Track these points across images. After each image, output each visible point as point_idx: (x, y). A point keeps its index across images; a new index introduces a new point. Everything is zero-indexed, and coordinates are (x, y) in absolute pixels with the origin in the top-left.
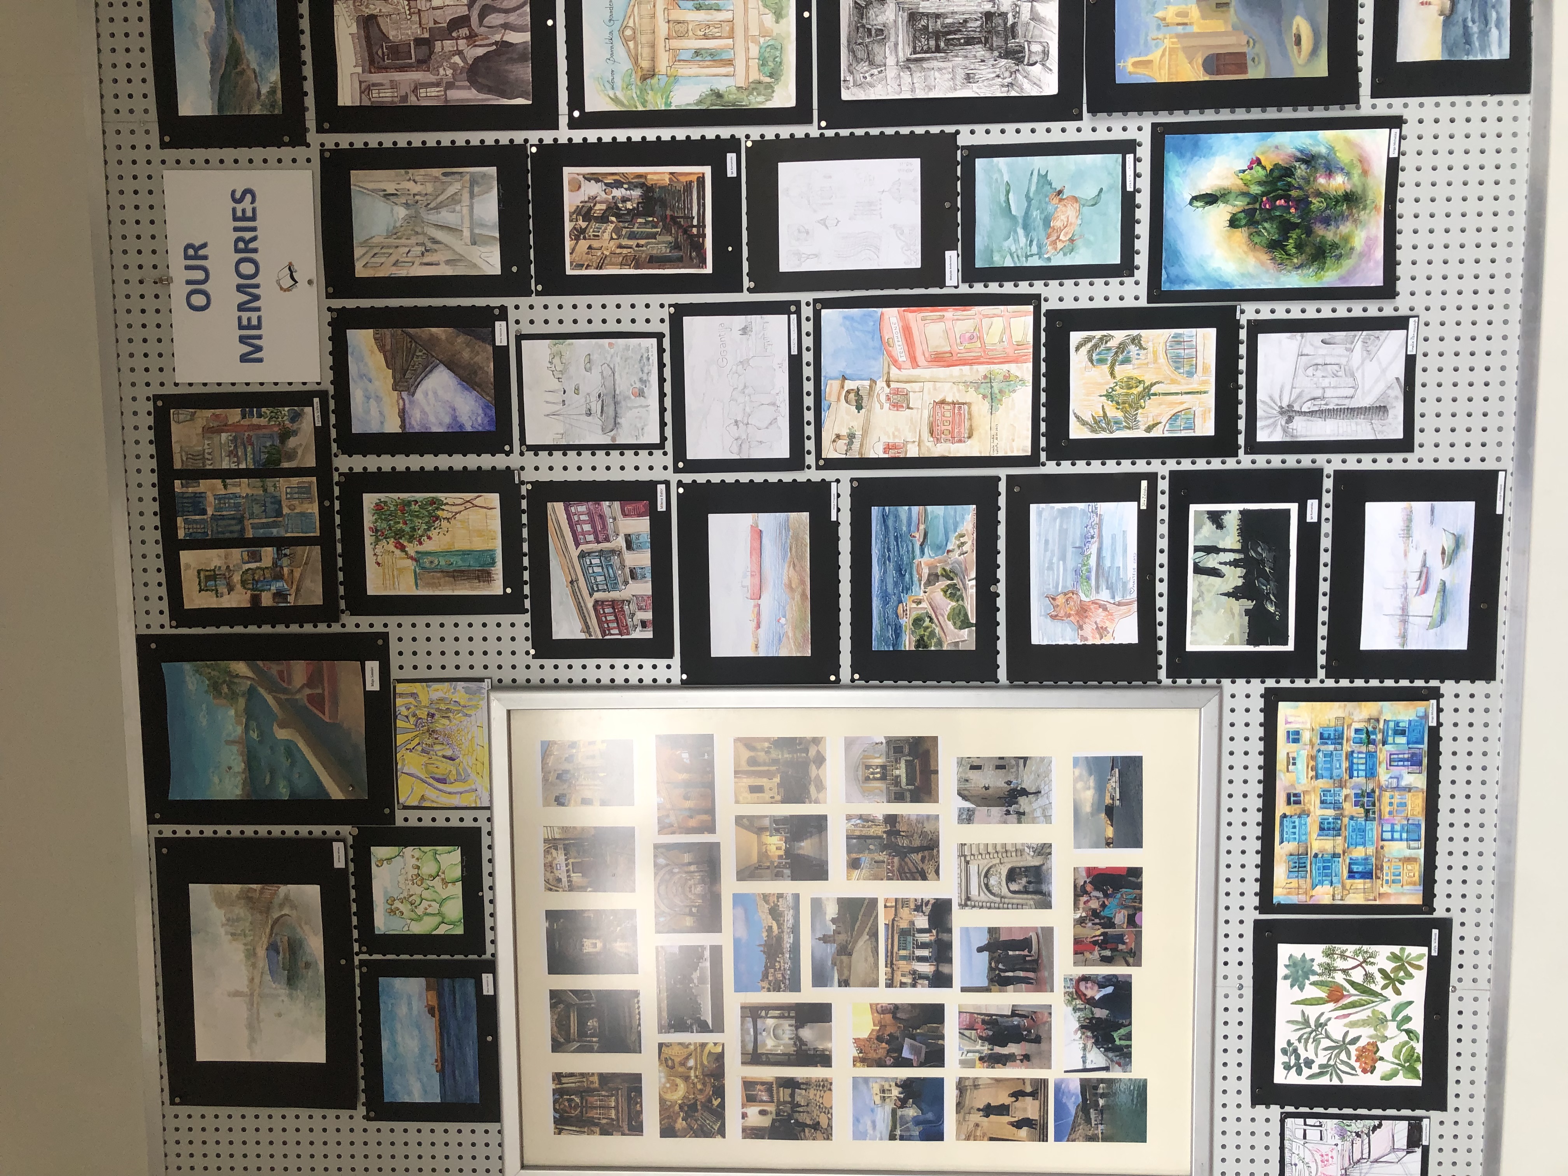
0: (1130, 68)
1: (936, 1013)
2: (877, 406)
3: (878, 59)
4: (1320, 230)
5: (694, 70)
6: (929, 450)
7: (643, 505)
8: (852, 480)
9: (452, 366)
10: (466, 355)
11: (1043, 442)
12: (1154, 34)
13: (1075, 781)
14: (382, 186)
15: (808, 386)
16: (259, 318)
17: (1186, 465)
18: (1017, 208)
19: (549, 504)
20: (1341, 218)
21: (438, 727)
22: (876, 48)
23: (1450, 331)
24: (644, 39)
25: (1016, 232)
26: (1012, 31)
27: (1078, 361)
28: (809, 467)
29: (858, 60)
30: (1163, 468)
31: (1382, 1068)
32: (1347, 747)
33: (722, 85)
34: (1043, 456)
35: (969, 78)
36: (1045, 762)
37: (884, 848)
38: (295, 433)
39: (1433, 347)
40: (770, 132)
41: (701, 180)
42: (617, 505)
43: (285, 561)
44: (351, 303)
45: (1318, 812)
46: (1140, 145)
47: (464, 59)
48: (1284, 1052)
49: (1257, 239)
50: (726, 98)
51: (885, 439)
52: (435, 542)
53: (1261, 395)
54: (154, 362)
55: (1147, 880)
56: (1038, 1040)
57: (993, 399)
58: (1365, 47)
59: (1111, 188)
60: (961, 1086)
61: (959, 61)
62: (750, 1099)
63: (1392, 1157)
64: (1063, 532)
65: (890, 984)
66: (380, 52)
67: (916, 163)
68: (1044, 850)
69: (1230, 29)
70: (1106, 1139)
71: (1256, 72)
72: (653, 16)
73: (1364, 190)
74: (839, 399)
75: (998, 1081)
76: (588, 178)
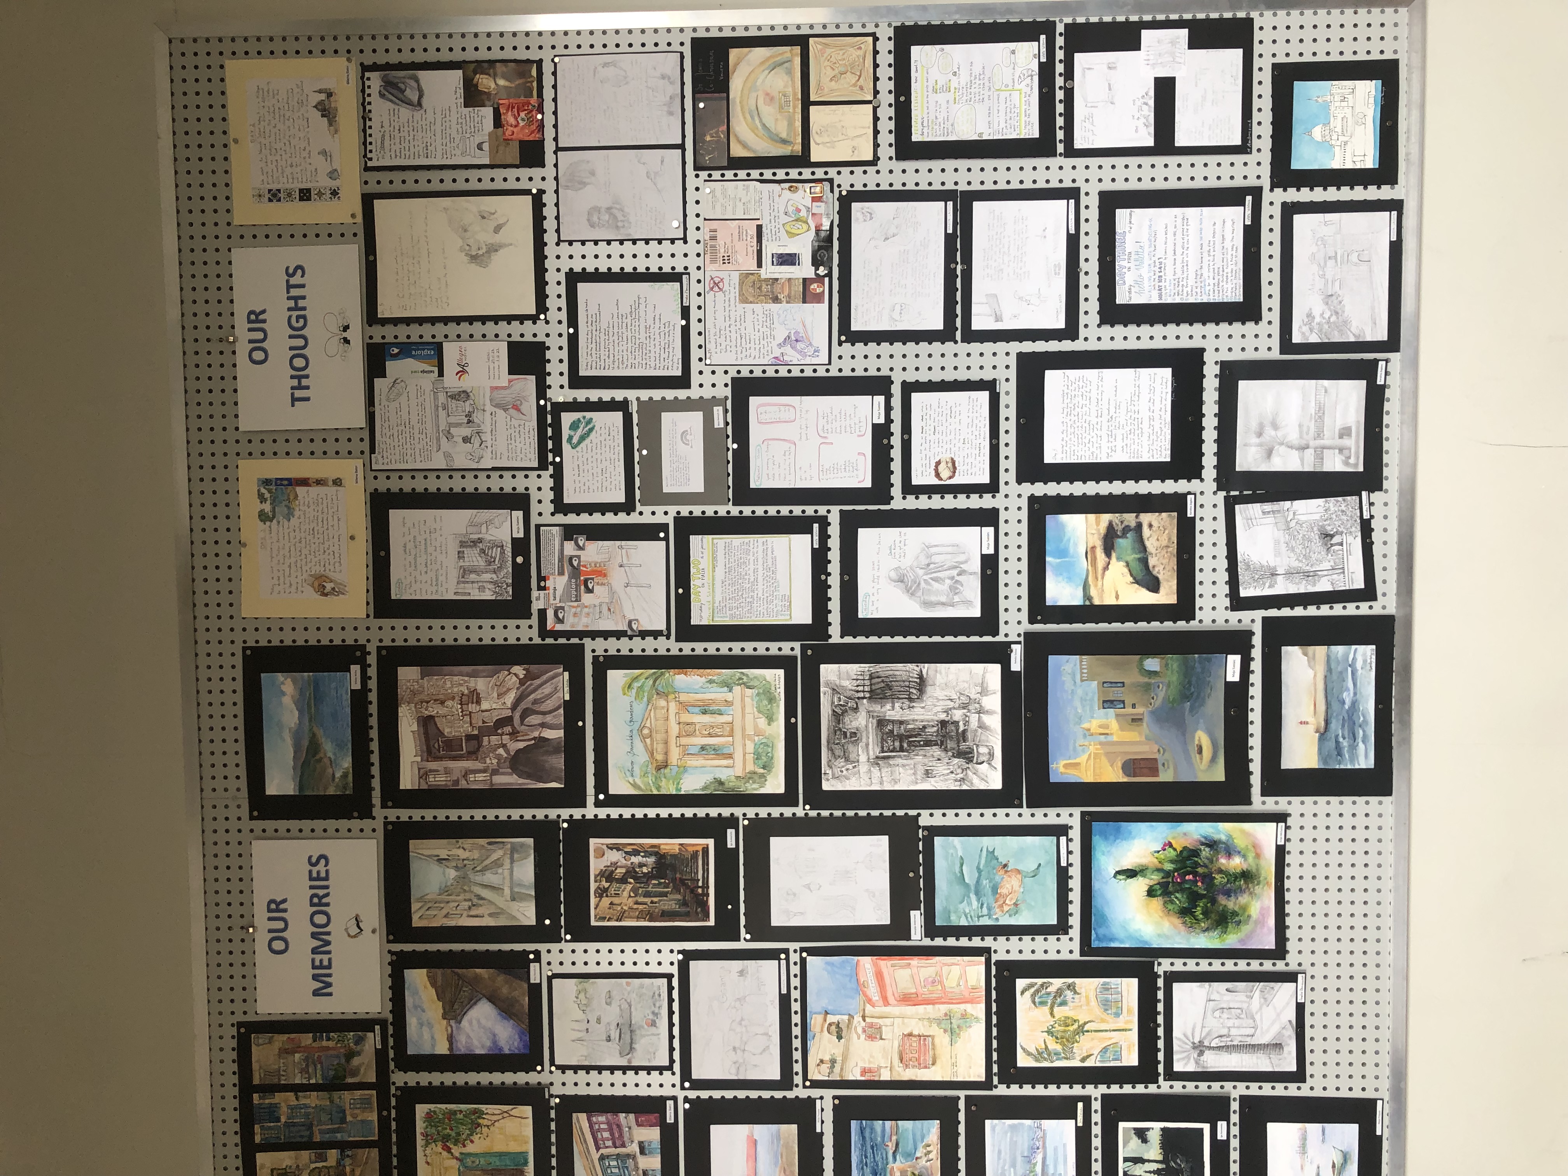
0: (1062, 769)
2: (855, 1036)
3: (852, 756)
4: (1222, 900)
5: (700, 762)
6: (899, 1074)
7: (654, 1117)
8: (834, 1098)
9: (493, 999)
10: (505, 990)
11: (995, 1068)
12: (1081, 741)
14: (436, 852)
15: (796, 1019)
16: (330, 960)
17: (1115, 1089)
18: (970, 877)
19: (574, 1115)
20: (1240, 891)
22: (851, 748)
23: (1332, 983)
24: (659, 737)
25: (969, 897)
26: (963, 736)
27: (1023, 1003)
28: (797, 1086)
29: (836, 757)
30: (1096, 1092)
33: (724, 775)
34: (995, 1080)
35: (928, 774)
38: (359, 1054)
39: (1319, 996)
40: (763, 812)
41: (706, 850)
42: (632, 1116)
43: (348, 1161)
44: (408, 947)
46: (1071, 827)
47: (507, 751)
49: (1170, 907)
50: (726, 786)
51: (862, 1064)
52: (477, 1145)
53: (1176, 1033)
54: (238, 995)
57: (953, 1033)
58: (1255, 754)
59: (1048, 863)
61: (920, 759)
64: (1013, 1144)
66: (436, 745)
67: (885, 839)
69: (1143, 739)
71: (1166, 776)
72: (667, 719)
73: (1258, 870)
74: (822, 1031)
76: (611, 847)
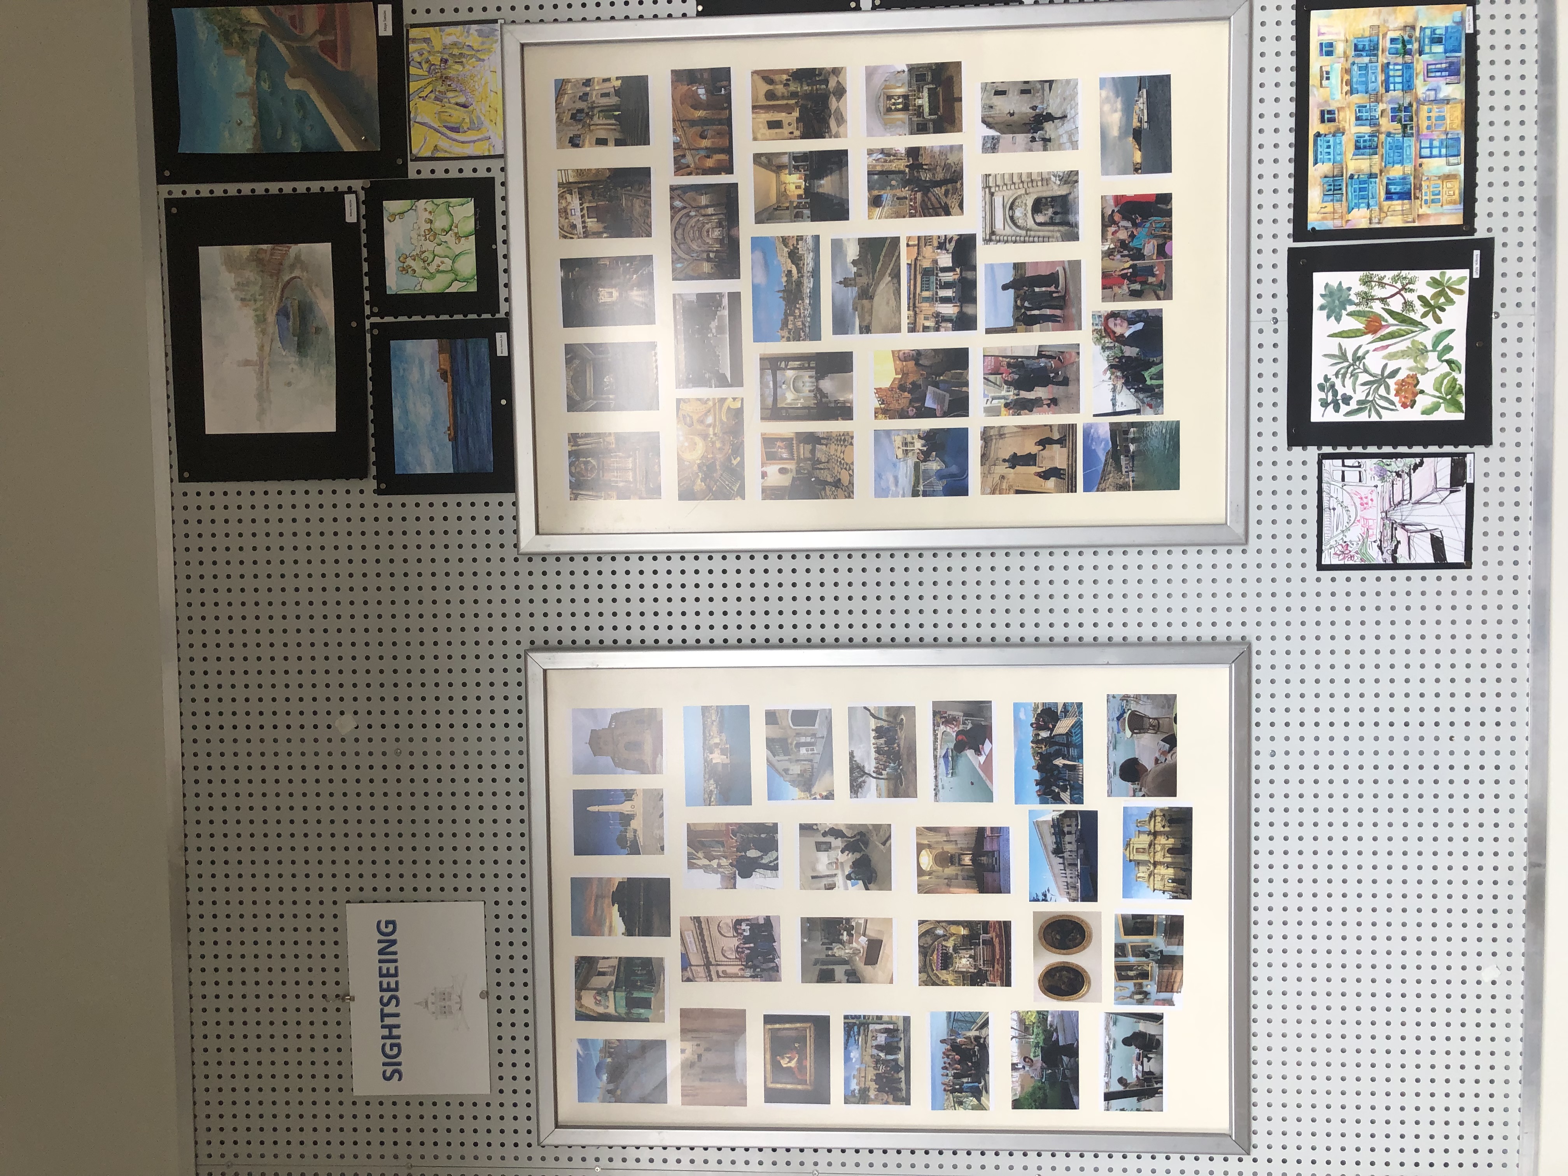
1: (960, 358)
13: (1103, 102)
21: (451, 73)
31: (1422, 402)
32: (1382, 59)
36: (1070, 85)
37: (905, 183)
45: (1353, 130)
48: (1321, 387)
55: (1176, 206)
56: (1065, 382)
60: (986, 436)
62: (770, 457)
63: (1435, 497)
65: (912, 329)
68: (1070, 178)
70: (1137, 488)
75: (1024, 428)
